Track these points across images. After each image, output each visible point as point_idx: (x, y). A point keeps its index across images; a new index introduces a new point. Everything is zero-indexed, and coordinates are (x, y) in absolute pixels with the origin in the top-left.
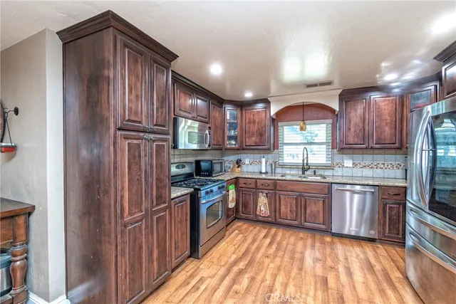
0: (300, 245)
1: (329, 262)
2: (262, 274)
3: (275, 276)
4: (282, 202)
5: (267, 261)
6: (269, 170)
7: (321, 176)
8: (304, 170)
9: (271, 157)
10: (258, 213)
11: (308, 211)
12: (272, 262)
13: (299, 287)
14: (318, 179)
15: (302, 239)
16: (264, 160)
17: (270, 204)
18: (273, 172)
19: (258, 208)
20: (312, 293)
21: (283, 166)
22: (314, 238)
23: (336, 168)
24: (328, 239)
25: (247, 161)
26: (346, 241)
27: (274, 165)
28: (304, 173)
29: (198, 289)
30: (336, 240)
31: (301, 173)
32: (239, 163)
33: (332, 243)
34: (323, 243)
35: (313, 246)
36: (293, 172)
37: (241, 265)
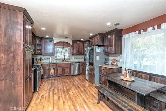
0: (65, 80)
1: (73, 81)
2: (60, 88)
3: (63, 87)
4: (58, 70)
5: (59, 85)
6: (52, 61)
7: (67, 61)
8: (63, 60)
9: (53, 57)
10: (50, 75)
11: (65, 71)
12: (60, 85)
13: (69, 87)
14: (67, 62)
15: (65, 79)
16: (50, 58)
17: (54, 71)
18: (54, 62)
19: (51, 73)
20: (72, 87)
21: (56, 59)
22: (67, 78)
23: (71, 59)
24: (70, 77)
25: (43, 59)
26: (74, 76)
27: (54, 60)
28: (63, 61)
29: (43, 97)
30: (72, 77)
31: (62, 61)
32: (41, 59)
33: (72, 78)
34: (70, 78)
35: (68, 79)
36: (60, 61)
37: (52, 88)
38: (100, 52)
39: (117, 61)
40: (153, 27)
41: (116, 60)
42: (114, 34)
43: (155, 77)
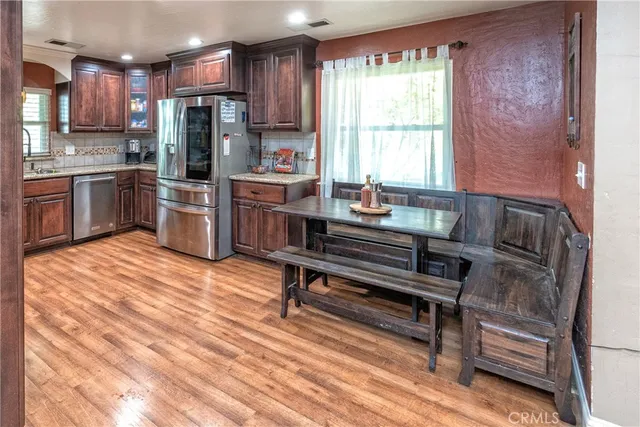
22: (56, 255)
23: (57, 158)
24: (73, 250)
26: (91, 245)
34: (74, 255)
35: (71, 262)
38: (233, 120)
39: (296, 155)
40: (418, 50)
41: (293, 154)
42: (294, 53)
43: (424, 198)
